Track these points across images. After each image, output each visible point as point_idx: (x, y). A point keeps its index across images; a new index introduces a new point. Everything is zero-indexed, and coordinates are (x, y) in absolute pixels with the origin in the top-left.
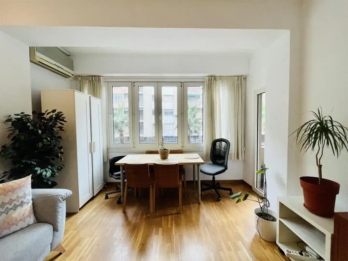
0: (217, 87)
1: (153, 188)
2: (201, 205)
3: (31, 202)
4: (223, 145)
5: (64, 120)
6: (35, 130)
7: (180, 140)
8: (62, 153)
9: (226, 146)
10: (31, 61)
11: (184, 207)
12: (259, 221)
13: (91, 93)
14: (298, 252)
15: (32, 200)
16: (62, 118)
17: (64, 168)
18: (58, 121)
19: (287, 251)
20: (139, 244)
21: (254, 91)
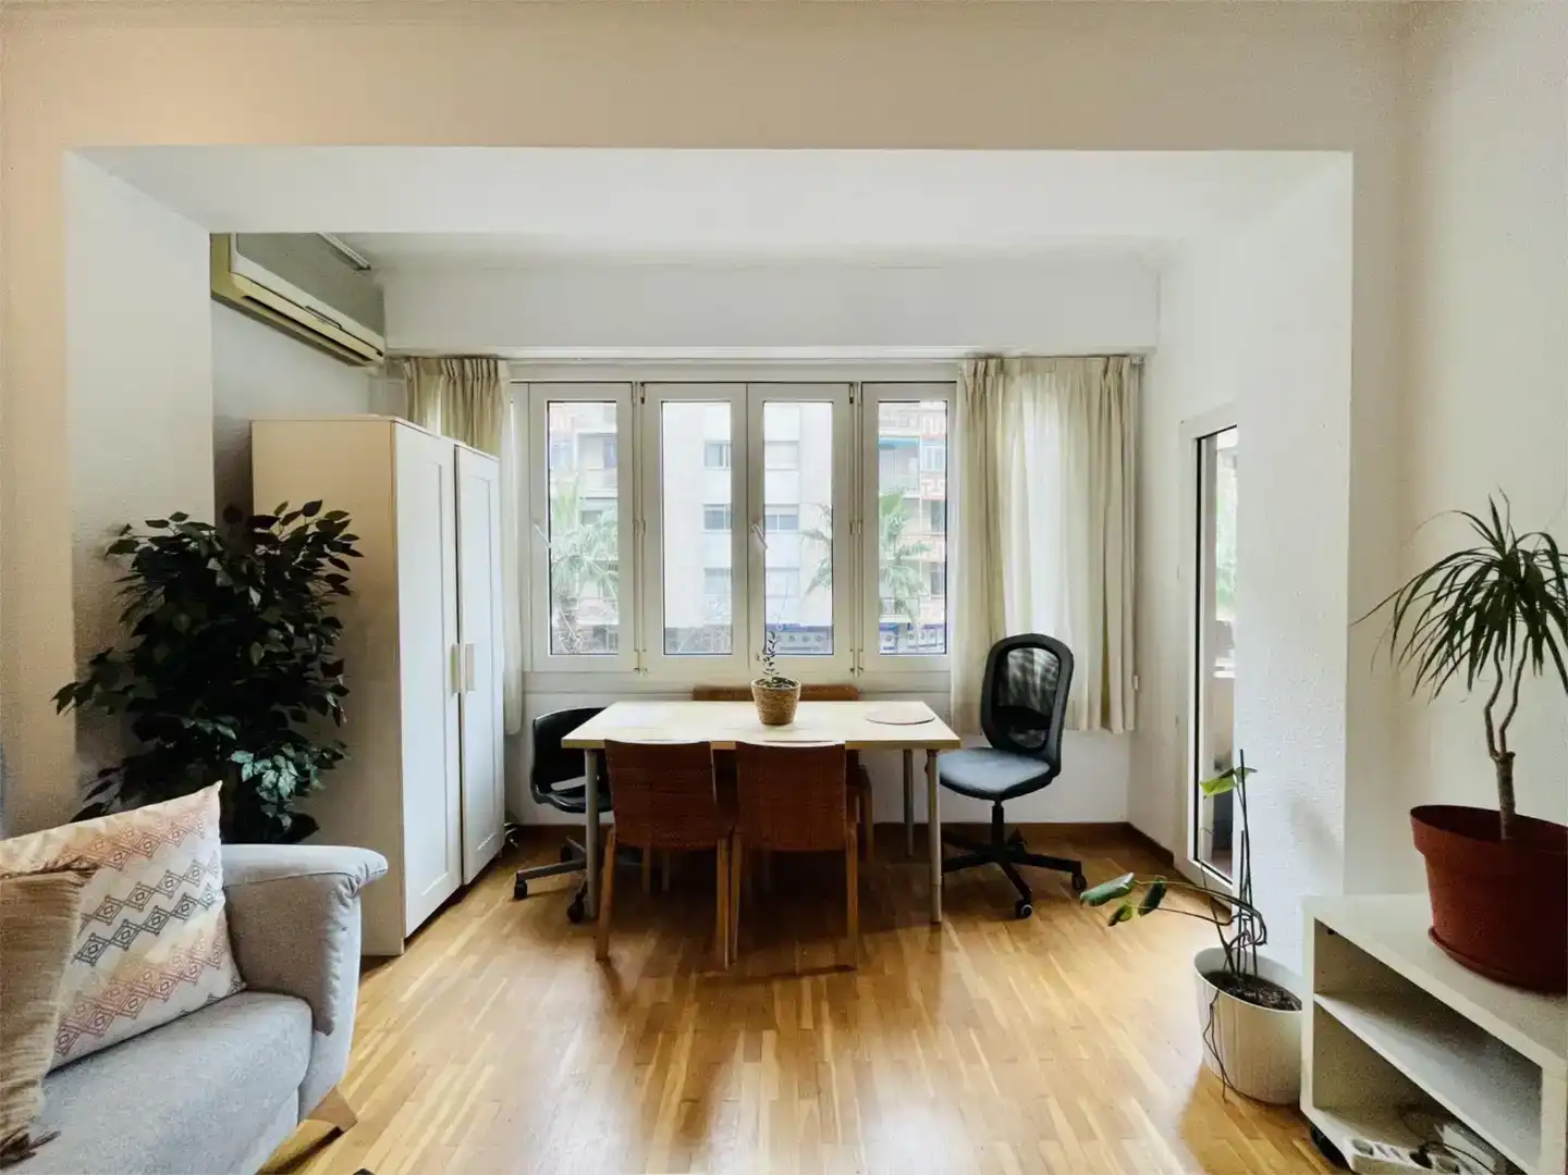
0: (1013, 406)
1: (730, 848)
2: (943, 933)
3: (221, 899)
4: (1039, 664)
5: (352, 548)
6: (236, 591)
7: (843, 640)
8: (340, 691)
9: (1053, 669)
10: (215, 296)
11: (866, 938)
12: (1220, 1004)
13: (456, 429)
14: (1405, 1152)
15: (222, 893)
16: (344, 538)
17: (345, 757)
18: (327, 550)
19: (1356, 1145)
20: (676, 1098)
21: (1182, 422)
